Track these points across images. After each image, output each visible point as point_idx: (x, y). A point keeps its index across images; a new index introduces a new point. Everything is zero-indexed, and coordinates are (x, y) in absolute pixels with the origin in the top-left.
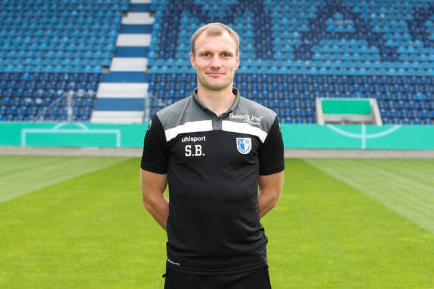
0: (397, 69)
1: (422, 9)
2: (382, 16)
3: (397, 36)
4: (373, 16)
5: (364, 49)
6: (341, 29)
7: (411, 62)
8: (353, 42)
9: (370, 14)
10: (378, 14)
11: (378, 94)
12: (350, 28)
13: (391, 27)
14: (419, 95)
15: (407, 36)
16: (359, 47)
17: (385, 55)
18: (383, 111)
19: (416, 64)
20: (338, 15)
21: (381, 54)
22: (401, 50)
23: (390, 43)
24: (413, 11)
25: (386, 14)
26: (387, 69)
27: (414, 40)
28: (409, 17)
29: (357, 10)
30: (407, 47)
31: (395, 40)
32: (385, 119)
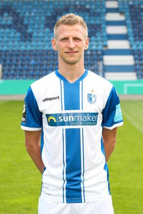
0: (26, 46)
1: (58, 9)
2: (33, 14)
3: (36, 26)
4: (27, 14)
5: (12, 34)
6: (4, 22)
7: (37, 41)
8: (8, 30)
9: (25, 13)
10: (30, 13)
11: (8, 62)
12: (10, 22)
13: (34, 21)
14: (33, 62)
15: (42, 26)
16: (9, 33)
17: (23, 38)
18: (6, 72)
19: (40, 43)
20: (6, 14)
21: (21, 37)
22: (35, 34)
23: (30, 30)
24: (53, 11)
25: (35, 13)
26: (20, 46)
27: (45, 28)
28: (49, 14)
29: (18, 11)
30: (38, 33)
31: (33, 29)
32: (5, 77)
